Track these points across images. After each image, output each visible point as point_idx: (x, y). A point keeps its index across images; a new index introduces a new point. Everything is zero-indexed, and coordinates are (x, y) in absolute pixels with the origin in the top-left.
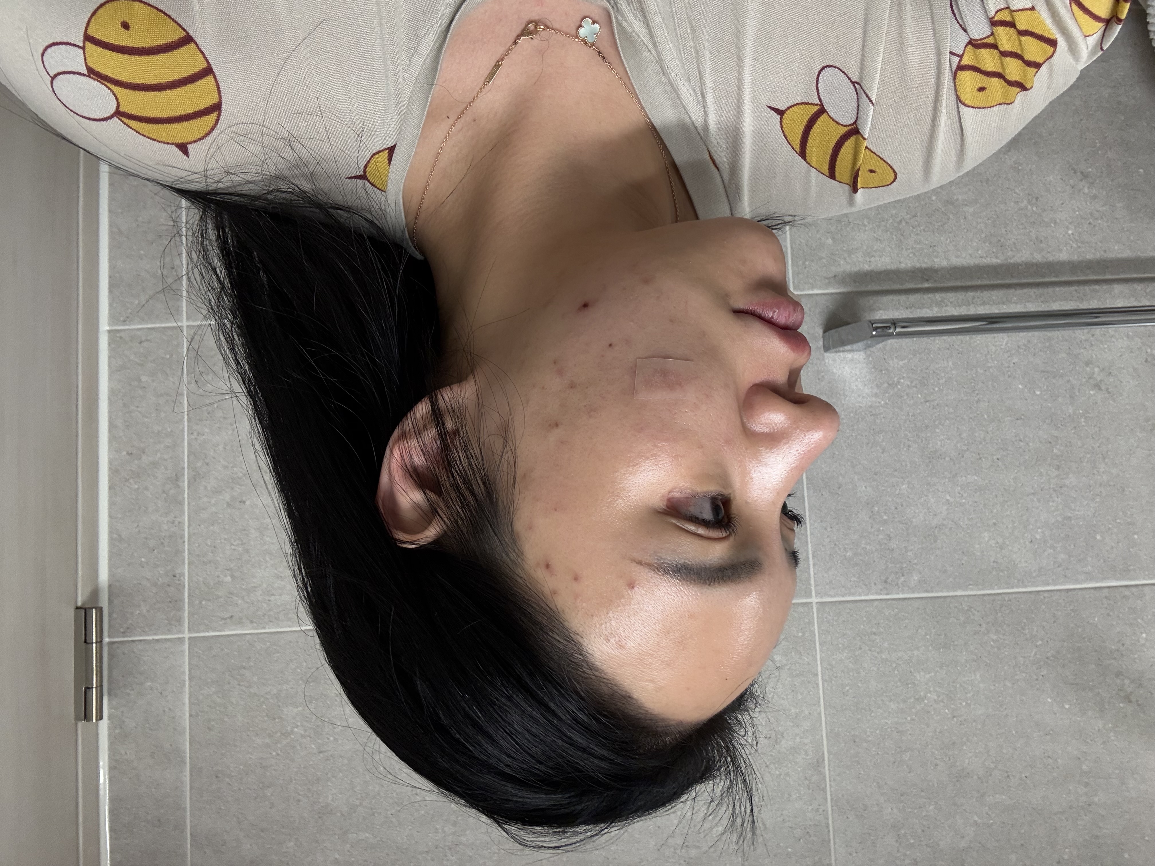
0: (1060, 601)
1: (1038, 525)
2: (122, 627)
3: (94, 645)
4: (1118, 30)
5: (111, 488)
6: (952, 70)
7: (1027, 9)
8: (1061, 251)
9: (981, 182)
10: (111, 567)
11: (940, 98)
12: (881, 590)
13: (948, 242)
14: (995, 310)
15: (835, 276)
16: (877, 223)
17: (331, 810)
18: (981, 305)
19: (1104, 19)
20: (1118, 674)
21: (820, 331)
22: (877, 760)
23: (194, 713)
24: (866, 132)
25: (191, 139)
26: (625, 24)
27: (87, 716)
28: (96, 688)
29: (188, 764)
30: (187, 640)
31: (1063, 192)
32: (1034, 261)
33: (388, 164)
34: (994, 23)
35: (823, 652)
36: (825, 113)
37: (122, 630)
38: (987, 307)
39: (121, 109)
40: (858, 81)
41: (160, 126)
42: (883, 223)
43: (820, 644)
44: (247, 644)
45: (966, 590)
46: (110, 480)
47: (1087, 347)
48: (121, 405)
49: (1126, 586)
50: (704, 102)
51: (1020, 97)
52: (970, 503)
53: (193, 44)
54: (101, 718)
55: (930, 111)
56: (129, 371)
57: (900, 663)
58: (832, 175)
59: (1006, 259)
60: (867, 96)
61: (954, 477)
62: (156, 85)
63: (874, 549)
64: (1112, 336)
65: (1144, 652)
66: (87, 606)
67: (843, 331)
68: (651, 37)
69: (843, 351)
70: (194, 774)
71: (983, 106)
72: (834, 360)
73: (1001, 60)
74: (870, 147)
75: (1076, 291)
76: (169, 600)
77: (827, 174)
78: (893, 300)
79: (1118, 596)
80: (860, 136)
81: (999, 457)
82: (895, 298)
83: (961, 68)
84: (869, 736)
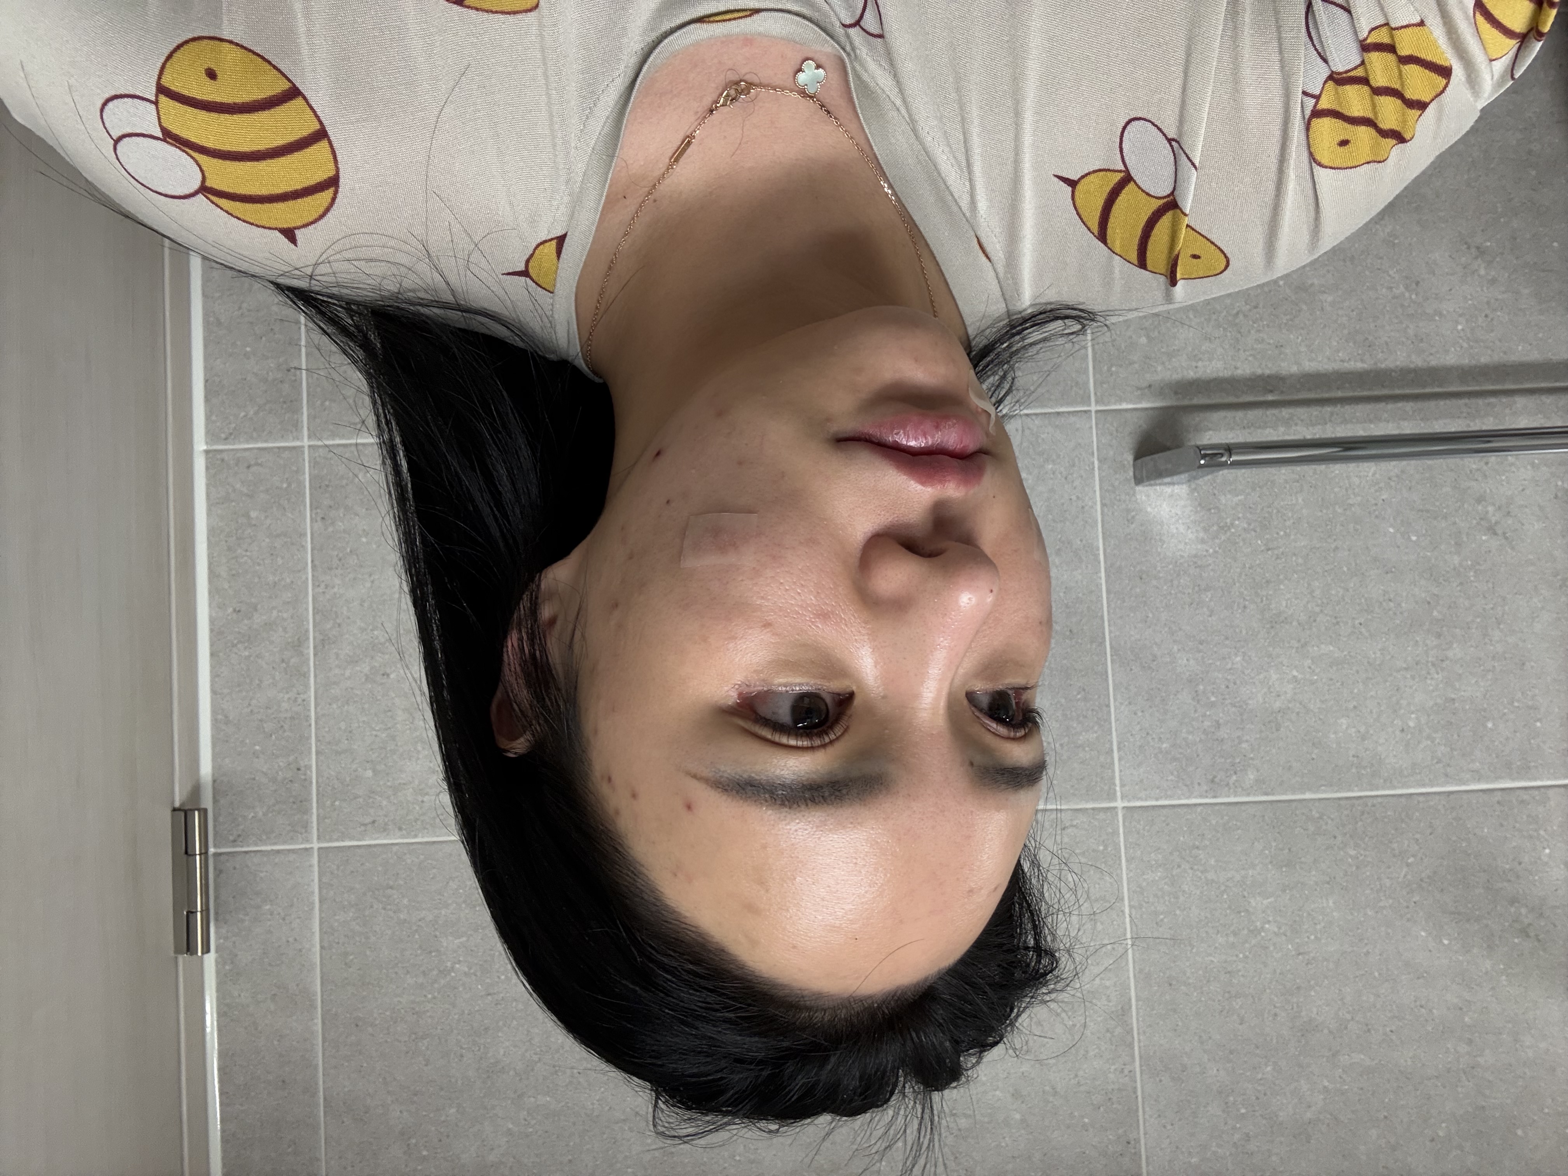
0: (1440, 807)
1: (1412, 708)
2: (232, 834)
3: (198, 857)
4: (1538, 49)
6: (1304, 118)
7: (1413, 25)
8: (1447, 352)
9: (1344, 261)
11: (1287, 157)
12: (1206, 792)
13: (1299, 340)
14: (1359, 431)
15: (1150, 386)
16: (1207, 317)
17: (503, 1068)
18: (1342, 423)
19: (1520, 34)
20: (1513, 901)
21: (1130, 458)
22: (1199, 1008)
23: (326, 944)
24: (1187, 204)
25: (299, 224)
26: (865, 77)
27: (190, 948)
28: (201, 912)
29: (319, 1010)
30: (316, 852)
31: (1452, 274)
32: (1412, 366)
33: (556, 258)
34: (1365, 47)
35: (1131, 871)
36: (1132, 183)
37: (231, 838)
38: (1349, 426)
39: (208, 184)
40: (1175, 137)
41: (259, 205)
42: (1214, 317)
43: (1127, 861)
44: (395, 857)
45: (1317, 792)
46: (212, 645)
47: (1480, 479)
48: (225, 548)
49: (1525, 788)
50: (969, 173)
51: (1397, 152)
52: (1324, 680)
53: (301, 98)
54: (208, 951)
55: (1273, 175)
56: (234, 504)
57: (1231, 885)
58: (1142, 264)
59: (1376, 364)
60: (1188, 158)
61: (1302, 646)
62: (253, 153)
63: (1198, 739)
64: (1512, 464)
65: (1547, 872)
66: (186, 808)
67: (1159, 457)
68: (901, 91)
69: (1160, 484)
70: (326, 1023)
71: (1345, 165)
72: (1148, 496)
73: (1372, 100)
74: (1192, 224)
75: (1466, 405)
76: (291, 800)
77: (1136, 262)
78: (1225, 417)
79: (1514, 801)
80: (1178, 211)
81: (1362, 621)
82: (1229, 414)
83: (1317, 114)
84: (1189, 978)
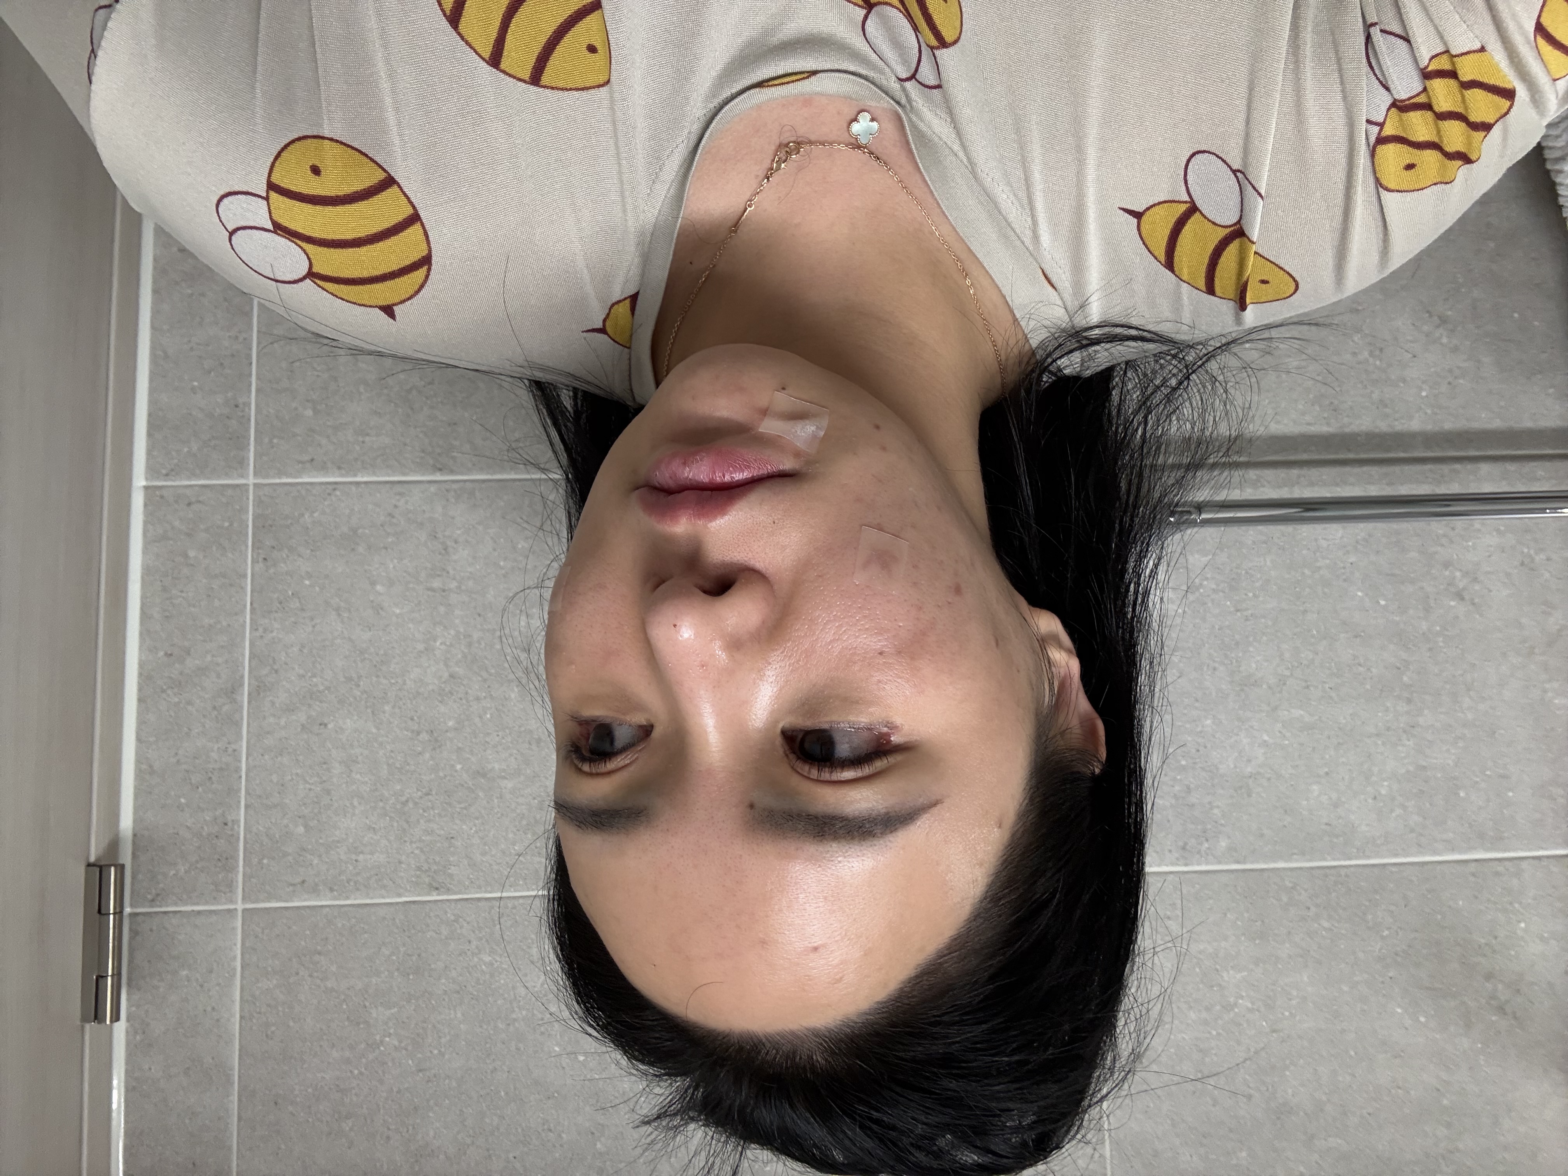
0: (1413, 878)
1: (1384, 775)
2: (149, 893)
3: (112, 917)
5: (140, 700)
6: (1369, 145)
7: (1474, 52)
8: (1411, 417)
10: (136, 809)
11: (1354, 183)
17: (432, 1151)
20: (1489, 977)
23: (246, 1014)
24: (1254, 233)
25: (397, 301)
26: (922, 127)
27: (98, 1016)
28: (112, 976)
29: (236, 1086)
30: (240, 914)
31: (1415, 342)
33: (630, 316)
34: (1427, 75)
36: (1198, 213)
37: (150, 897)
39: (315, 270)
40: (1240, 168)
41: (361, 287)
44: (325, 920)
45: (1290, 861)
46: (140, 689)
47: (1446, 544)
48: (159, 588)
49: (1499, 860)
51: (1463, 172)
52: (1295, 745)
53: (396, 186)
54: (117, 1019)
55: (1340, 201)
56: (171, 542)
58: (1210, 290)
60: (1254, 188)
61: (1273, 710)
62: (354, 240)
65: (1523, 947)
66: (102, 863)
70: (244, 1099)
71: (1412, 188)
73: (1436, 125)
74: (1260, 251)
76: (216, 857)
77: (1204, 289)
80: (1246, 238)
83: (1381, 140)
